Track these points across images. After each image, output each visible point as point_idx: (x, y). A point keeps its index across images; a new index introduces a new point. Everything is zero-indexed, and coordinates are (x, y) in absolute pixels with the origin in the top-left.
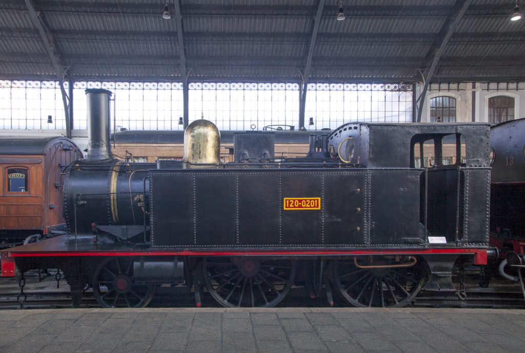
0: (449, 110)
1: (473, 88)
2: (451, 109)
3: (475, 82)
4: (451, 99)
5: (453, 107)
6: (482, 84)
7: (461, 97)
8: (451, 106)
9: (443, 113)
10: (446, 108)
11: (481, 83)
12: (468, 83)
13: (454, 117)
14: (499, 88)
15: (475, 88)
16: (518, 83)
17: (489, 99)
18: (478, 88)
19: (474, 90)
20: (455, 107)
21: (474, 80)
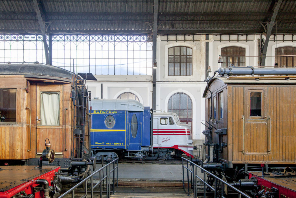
0: (186, 58)
1: (206, 39)
2: (188, 57)
3: (208, 35)
4: (188, 49)
5: (189, 55)
6: (215, 36)
7: (196, 47)
8: (188, 54)
9: (180, 61)
10: (183, 56)
11: (213, 35)
12: (202, 35)
13: (191, 64)
14: (230, 40)
15: (208, 39)
16: (247, 35)
17: (222, 49)
18: (211, 39)
19: (207, 41)
20: (192, 55)
21: (207, 33)
